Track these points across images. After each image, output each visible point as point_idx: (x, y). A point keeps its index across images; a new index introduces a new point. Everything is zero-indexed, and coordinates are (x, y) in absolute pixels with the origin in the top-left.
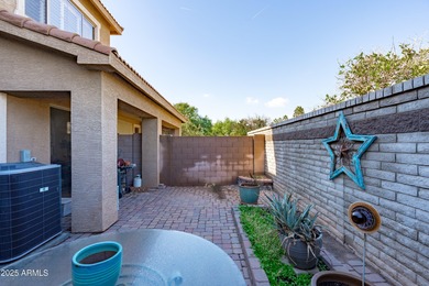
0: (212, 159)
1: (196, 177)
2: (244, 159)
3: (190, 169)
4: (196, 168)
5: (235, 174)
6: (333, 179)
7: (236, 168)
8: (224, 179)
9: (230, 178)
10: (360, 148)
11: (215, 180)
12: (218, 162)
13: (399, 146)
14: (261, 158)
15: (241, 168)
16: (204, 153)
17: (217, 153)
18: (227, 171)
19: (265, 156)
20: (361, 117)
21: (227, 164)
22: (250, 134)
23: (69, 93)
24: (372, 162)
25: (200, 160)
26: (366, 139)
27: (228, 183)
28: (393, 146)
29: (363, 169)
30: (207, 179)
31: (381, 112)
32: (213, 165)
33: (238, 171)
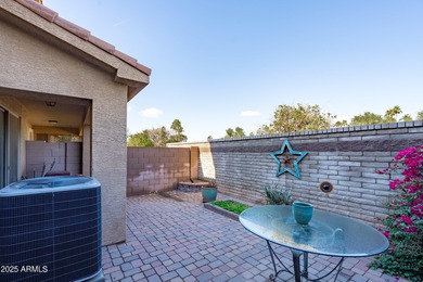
0: (156, 168)
1: (141, 186)
2: (183, 167)
3: (135, 179)
4: (141, 177)
5: (175, 180)
6: (278, 176)
7: (176, 175)
8: (166, 186)
9: (171, 184)
10: (300, 158)
11: (158, 188)
12: (162, 171)
13: (320, 157)
14: (196, 166)
15: (180, 175)
16: (149, 163)
17: (160, 162)
18: (169, 178)
19: (199, 164)
20: (298, 142)
21: (169, 173)
22: (169, 145)
23: (91, 101)
24: (305, 165)
25: (144, 169)
26: (302, 154)
27: (170, 189)
28: (317, 157)
29: (300, 169)
30: (152, 188)
31: (310, 141)
32: (157, 174)
33: (178, 178)
